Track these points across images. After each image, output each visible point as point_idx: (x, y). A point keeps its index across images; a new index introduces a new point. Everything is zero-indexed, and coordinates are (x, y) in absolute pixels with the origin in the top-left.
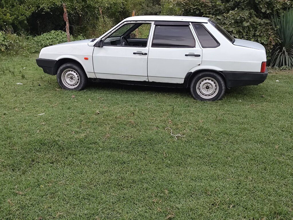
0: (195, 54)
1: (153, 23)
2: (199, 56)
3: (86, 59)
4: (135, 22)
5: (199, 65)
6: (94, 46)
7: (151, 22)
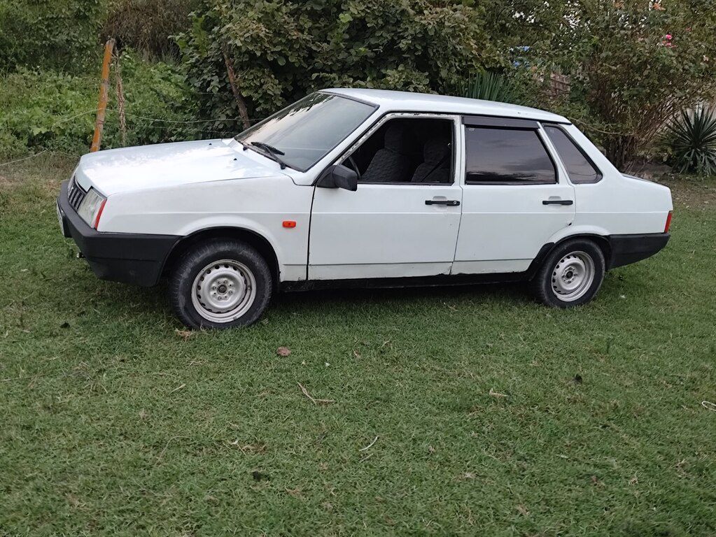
0: (563, 200)
1: (457, 119)
2: (570, 203)
3: (289, 225)
4: (412, 115)
5: (570, 224)
6: (312, 185)
7: (453, 116)
